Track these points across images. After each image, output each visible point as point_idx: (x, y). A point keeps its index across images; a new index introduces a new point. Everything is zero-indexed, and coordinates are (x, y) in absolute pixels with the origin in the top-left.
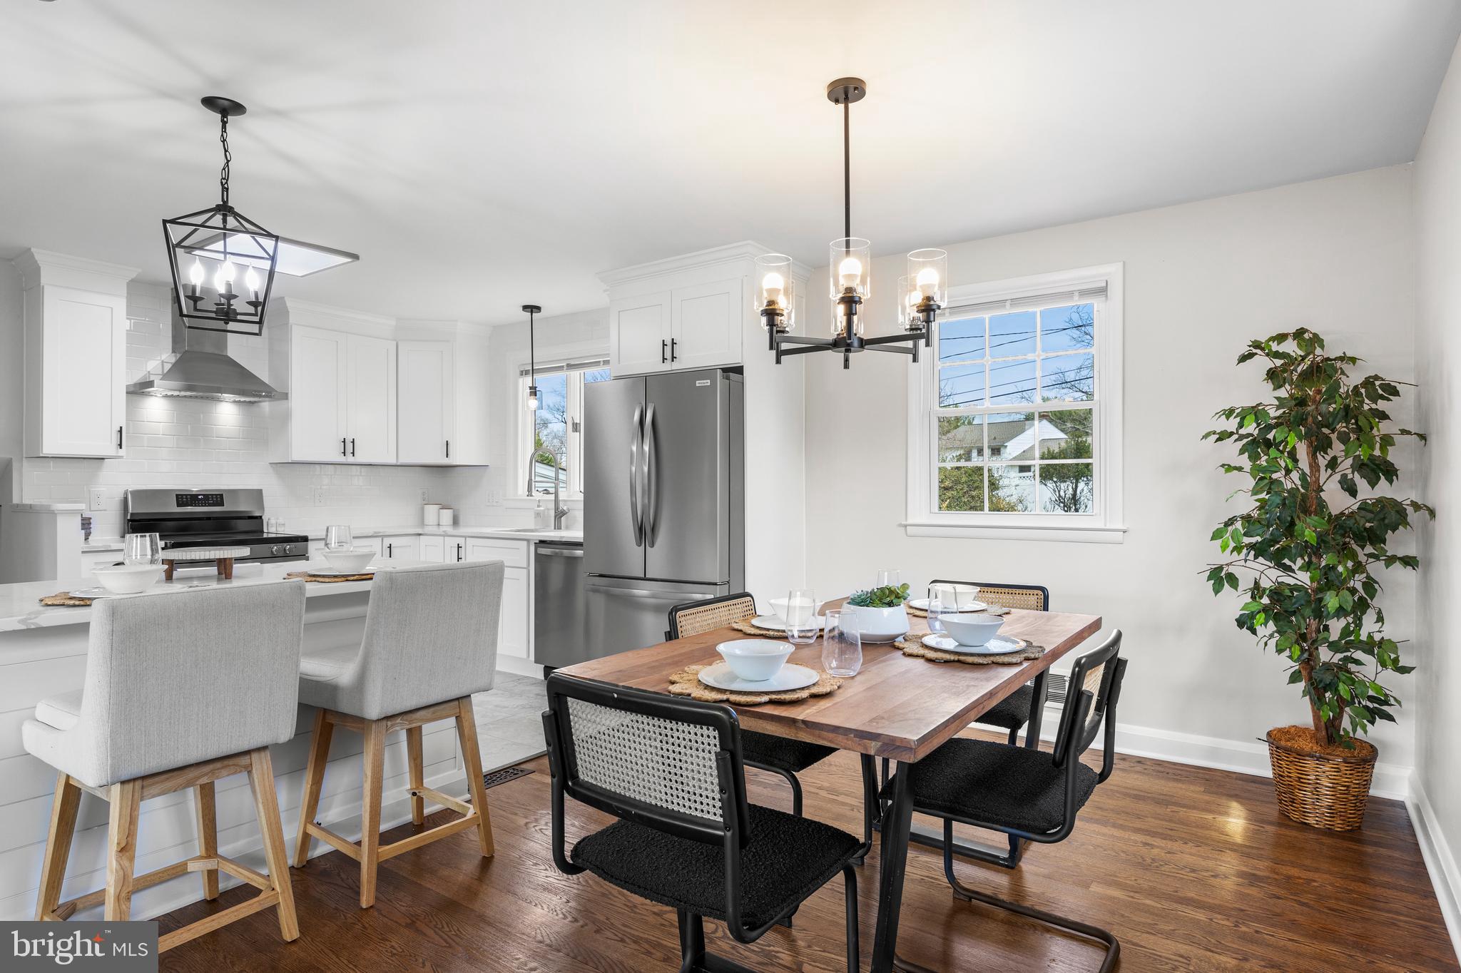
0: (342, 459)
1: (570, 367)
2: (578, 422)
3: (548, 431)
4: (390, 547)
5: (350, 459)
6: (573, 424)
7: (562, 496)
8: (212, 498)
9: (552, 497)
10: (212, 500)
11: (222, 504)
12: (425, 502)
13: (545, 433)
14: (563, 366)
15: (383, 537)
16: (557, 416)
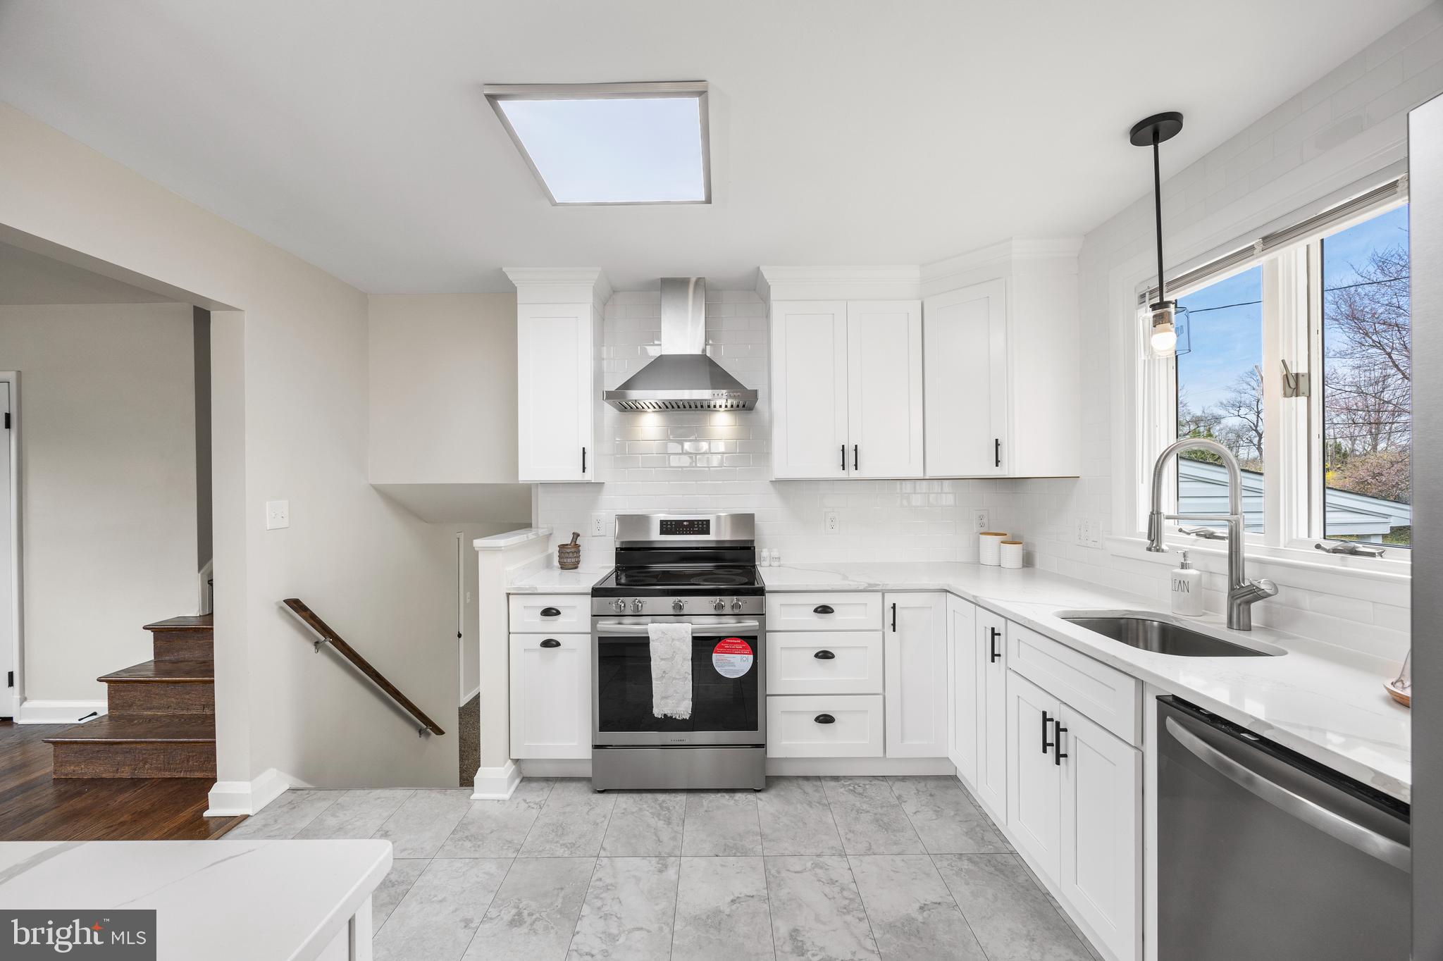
0: (842, 474)
1: (1270, 240)
2: (1303, 369)
3: (1221, 426)
4: (894, 607)
5: (854, 474)
6: (1286, 378)
7: (1252, 546)
8: (698, 524)
9: (1223, 548)
10: (698, 527)
11: (707, 532)
12: (983, 530)
13: (1218, 428)
14: (1252, 248)
15: (883, 592)
16: (1232, 411)
